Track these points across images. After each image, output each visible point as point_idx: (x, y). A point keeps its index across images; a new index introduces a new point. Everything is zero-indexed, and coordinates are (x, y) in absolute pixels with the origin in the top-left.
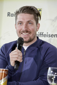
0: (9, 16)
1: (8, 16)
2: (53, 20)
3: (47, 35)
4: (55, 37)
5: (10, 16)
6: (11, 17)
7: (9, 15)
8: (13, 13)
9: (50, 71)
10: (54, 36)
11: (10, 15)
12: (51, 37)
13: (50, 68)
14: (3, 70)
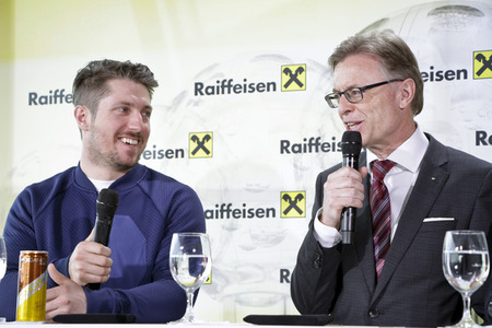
2: (170, 108)
3: (154, 151)
4: (177, 157)
7: (34, 100)
10: (174, 155)
11: (37, 100)
12: (165, 157)
13: (175, 237)
14: (32, 255)
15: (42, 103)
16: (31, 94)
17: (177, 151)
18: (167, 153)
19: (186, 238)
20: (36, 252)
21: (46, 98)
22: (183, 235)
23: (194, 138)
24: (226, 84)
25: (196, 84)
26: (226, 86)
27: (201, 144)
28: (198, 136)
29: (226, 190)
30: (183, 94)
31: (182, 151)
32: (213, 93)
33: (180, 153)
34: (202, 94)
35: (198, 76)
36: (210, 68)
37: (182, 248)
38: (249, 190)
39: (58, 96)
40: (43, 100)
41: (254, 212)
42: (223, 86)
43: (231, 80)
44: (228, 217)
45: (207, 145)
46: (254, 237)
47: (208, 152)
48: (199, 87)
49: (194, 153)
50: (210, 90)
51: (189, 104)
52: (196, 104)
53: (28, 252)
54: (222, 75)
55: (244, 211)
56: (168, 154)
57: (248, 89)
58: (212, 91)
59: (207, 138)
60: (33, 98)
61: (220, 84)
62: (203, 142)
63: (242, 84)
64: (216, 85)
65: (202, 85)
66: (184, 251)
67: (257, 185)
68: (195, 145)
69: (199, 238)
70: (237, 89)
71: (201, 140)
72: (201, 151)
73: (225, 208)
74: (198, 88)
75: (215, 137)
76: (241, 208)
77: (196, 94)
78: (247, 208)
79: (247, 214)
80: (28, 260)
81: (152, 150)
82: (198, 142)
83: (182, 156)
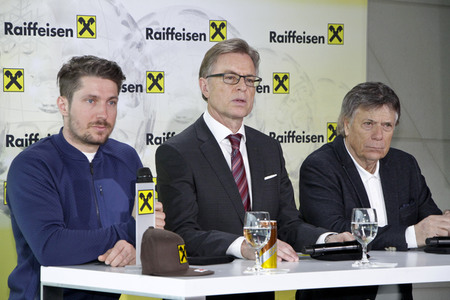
0: (8, 33)
48: (149, 32)
63: (182, 32)
65: (152, 30)
70: (178, 36)
77: (147, 38)
83: (141, 91)
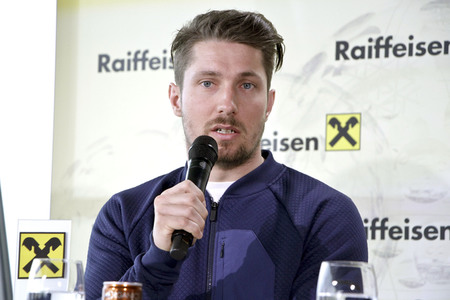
0: (103, 69)
1: (100, 70)
3: (275, 141)
4: (308, 148)
5: (107, 70)
6: (113, 72)
7: (105, 65)
8: (120, 58)
9: (326, 279)
10: (304, 146)
11: (110, 66)
12: (290, 149)
13: (325, 267)
14: (120, 288)
15: (116, 70)
16: (101, 57)
17: (308, 140)
18: (293, 143)
19: (341, 268)
20: (125, 284)
21: (122, 62)
22: (336, 264)
23: (334, 122)
24: (382, 43)
25: (338, 44)
26: (383, 46)
27: (343, 130)
28: (340, 118)
29: (380, 198)
30: (318, 58)
31: (315, 140)
32: (362, 56)
33: (312, 143)
34: (346, 58)
35: (341, 31)
36: (359, 21)
37: (335, 283)
38: (414, 199)
39: (140, 60)
40: (118, 65)
41: (422, 231)
42: (378, 47)
43: (390, 38)
44: (383, 237)
45: (352, 132)
46: (421, 268)
47: (353, 142)
48: (342, 47)
49: (333, 143)
50: (358, 53)
51: (327, 72)
52: (338, 72)
53: (114, 284)
54: (376, 30)
55: (407, 229)
56: (294, 145)
57: (415, 50)
58: (360, 53)
59: (353, 121)
60: (103, 63)
61: (373, 44)
62: (347, 128)
63: (407, 43)
64: (367, 44)
65: (346, 45)
66: (337, 288)
67: (427, 191)
68: (334, 132)
69: (359, 270)
70: (398, 51)
71: (343, 125)
72: (343, 141)
73: (378, 224)
74: (341, 49)
75: (364, 120)
76: (403, 226)
77: (337, 58)
78: (411, 226)
79: (411, 234)
80: (115, 295)
81: (271, 138)
82: (340, 128)
83: (316, 148)
